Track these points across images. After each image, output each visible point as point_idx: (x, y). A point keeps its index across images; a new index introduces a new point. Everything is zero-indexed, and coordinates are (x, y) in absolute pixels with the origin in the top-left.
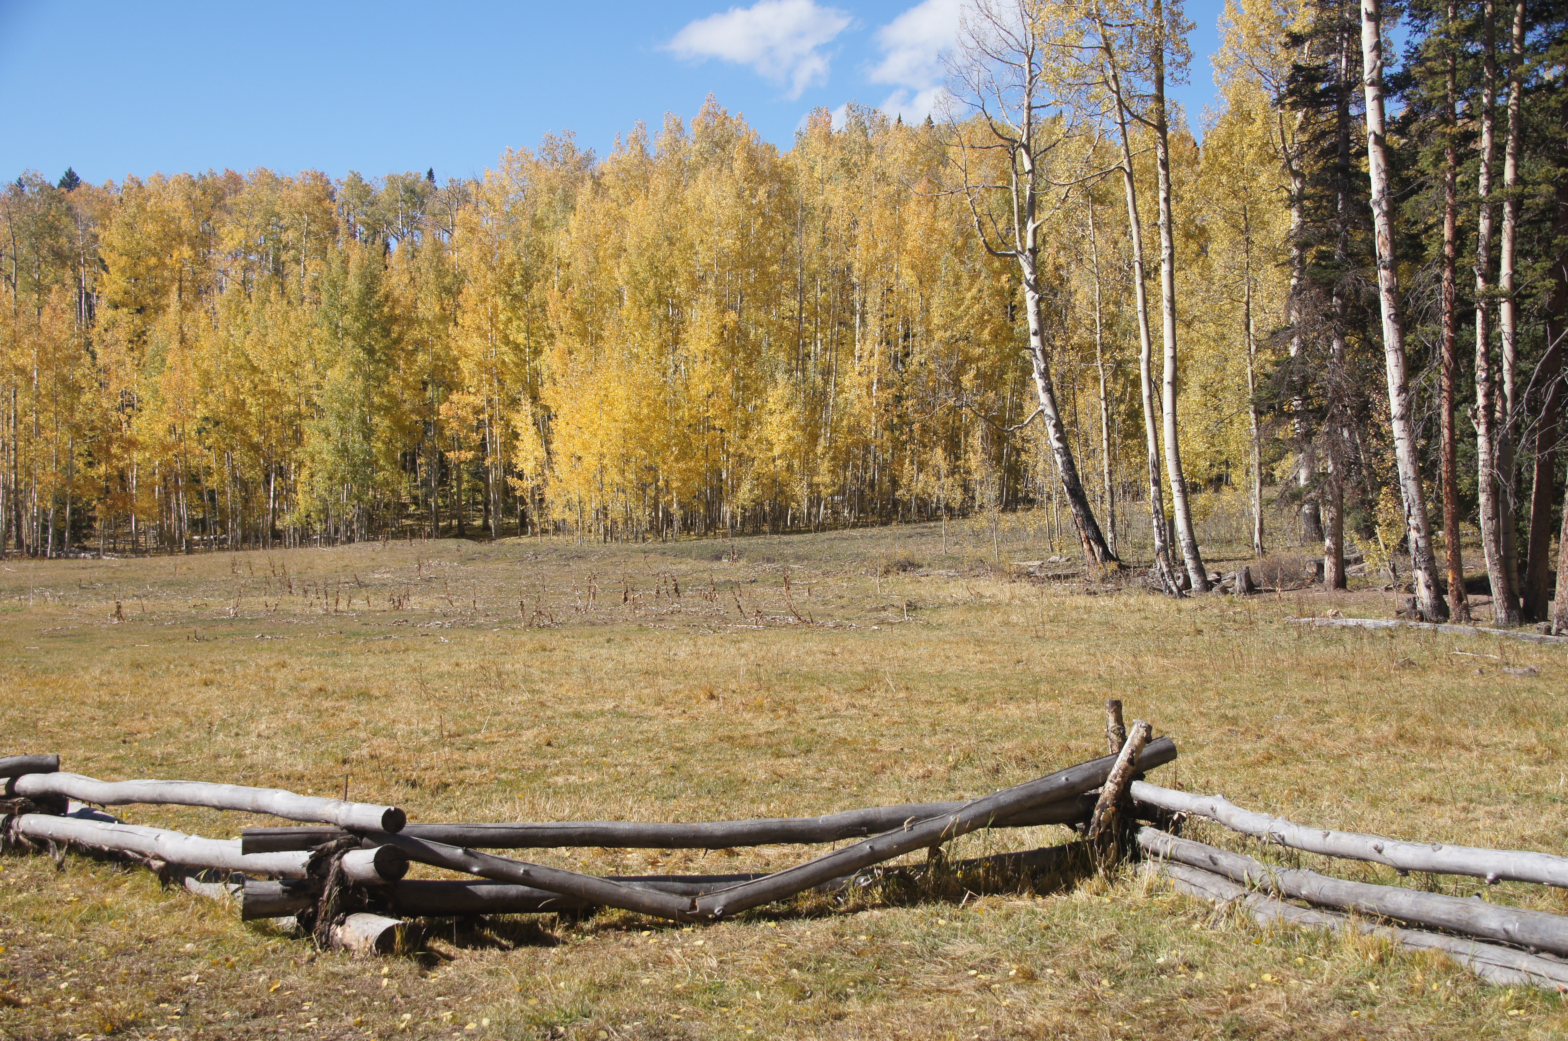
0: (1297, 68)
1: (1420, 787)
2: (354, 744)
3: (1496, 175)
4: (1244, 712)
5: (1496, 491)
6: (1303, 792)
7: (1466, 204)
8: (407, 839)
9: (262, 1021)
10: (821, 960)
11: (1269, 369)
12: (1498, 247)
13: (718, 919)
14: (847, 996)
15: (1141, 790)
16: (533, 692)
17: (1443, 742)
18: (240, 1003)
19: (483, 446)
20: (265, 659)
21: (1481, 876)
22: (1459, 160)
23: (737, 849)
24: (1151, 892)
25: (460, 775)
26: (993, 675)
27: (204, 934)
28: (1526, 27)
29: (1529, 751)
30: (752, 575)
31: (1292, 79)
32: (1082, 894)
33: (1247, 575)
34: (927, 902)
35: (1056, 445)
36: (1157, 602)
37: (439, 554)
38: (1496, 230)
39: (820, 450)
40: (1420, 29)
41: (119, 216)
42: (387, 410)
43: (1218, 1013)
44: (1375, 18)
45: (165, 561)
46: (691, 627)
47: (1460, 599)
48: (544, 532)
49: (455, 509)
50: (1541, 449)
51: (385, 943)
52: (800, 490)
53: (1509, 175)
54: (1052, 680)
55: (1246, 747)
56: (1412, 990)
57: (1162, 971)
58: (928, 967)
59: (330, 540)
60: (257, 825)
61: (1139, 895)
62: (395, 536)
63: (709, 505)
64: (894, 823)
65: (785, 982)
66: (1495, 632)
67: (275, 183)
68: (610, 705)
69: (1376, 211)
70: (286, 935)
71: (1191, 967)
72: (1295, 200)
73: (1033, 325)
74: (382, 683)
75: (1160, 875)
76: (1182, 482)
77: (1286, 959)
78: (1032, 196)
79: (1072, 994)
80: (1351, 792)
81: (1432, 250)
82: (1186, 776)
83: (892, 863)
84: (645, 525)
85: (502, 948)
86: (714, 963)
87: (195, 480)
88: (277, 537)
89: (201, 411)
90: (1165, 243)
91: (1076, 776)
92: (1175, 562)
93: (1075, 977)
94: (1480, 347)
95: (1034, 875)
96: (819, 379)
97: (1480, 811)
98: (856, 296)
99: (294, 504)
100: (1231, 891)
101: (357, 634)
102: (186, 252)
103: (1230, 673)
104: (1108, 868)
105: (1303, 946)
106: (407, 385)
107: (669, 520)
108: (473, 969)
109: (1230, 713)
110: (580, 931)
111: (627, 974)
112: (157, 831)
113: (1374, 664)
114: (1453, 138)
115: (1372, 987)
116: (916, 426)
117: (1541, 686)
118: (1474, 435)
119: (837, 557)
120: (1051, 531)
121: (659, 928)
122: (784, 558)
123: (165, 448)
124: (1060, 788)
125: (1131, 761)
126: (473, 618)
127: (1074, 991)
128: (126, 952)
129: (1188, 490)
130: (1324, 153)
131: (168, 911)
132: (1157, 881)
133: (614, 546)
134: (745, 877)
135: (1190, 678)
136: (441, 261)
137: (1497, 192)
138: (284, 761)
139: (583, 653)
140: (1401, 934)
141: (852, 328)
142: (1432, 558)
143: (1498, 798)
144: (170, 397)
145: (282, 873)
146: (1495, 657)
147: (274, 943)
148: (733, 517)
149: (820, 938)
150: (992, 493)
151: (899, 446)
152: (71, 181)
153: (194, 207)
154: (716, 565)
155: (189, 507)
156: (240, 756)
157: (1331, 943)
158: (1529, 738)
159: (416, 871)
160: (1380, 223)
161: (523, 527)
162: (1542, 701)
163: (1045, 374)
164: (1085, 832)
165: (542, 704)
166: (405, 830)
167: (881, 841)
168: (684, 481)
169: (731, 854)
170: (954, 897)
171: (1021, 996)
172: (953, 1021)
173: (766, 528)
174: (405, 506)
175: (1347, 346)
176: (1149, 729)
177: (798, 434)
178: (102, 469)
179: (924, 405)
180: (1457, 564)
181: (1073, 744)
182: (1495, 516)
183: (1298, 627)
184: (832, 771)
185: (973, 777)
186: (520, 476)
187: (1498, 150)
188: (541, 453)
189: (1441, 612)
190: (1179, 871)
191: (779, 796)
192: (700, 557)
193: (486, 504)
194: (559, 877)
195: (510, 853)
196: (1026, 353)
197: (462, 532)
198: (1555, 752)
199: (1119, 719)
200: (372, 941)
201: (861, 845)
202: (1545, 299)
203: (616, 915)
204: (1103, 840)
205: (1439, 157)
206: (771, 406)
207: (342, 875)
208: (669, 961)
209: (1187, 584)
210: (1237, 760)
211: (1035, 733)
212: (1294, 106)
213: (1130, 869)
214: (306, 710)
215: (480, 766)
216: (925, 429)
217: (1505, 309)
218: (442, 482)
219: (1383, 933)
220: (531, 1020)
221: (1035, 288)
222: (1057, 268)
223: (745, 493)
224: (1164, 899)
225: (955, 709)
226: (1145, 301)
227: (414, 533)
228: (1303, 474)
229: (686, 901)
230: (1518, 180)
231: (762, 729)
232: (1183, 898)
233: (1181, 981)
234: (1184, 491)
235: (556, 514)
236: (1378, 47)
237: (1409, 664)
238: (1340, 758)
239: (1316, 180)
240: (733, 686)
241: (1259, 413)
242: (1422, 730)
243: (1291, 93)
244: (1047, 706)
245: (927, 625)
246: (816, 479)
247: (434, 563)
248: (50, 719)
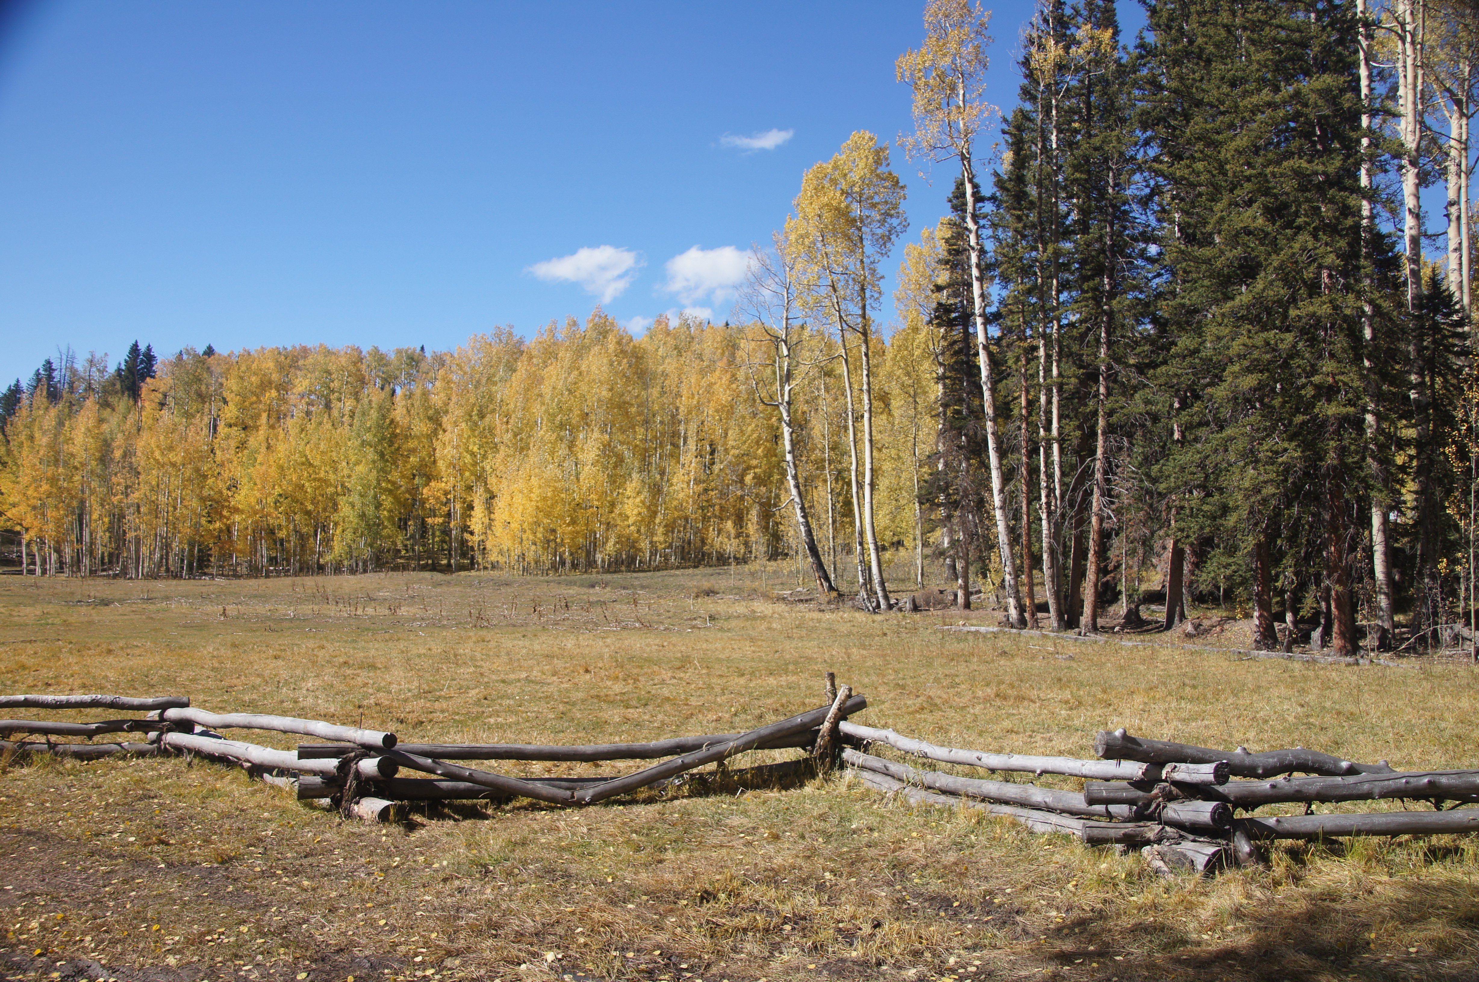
0: (940, 304)
1: (1007, 724)
2: (366, 696)
3: (1048, 371)
4: (909, 682)
5: (1052, 552)
6: (941, 728)
7: (1033, 386)
8: (397, 753)
9: (310, 860)
10: (650, 829)
11: (926, 477)
12: (1051, 412)
13: (588, 804)
14: (666, 849)
15: (845, 727)
16: (476, 667)
17: (1021, 698)
18: (297, 848)
19: (449, 515)
20: (311, 644)
21: (1034, 772)
22: (1028, 361)
23: (600, 763)
24: (850, 787)
25: (430, 716)
26: (761, 660)
27: (275, 807)
28: (1059, 292)
29: (1067, 702)
30: (614, 597)
31: (936, 310)
32: (809, 789)
33: (914, 601)
34: (715, 794)
35: (801, 520)
36: (861, 617)
37: (420, 581)
38: (1049, 402)
39: (657, 521)
40: (1006, 288)
41: (234, 373)
42: (390, 492)
43: (885, 855)
44: (980, 279)
45: (253, 582)
46: (575, 628)
47: (1033, 615)
48: (485, 568)
49: (430, 553)
50: (1076, 528)
51: (384, 815)
52: (645, 545)
53: (1055, 372)
54: (796, 663)
55: (909, 702)
56: (994, 838)
57: (854, 832)
58: (715, 832)
59: (353, 571)
60: (306, 742)
61: (843, 789)
62: (394, 569)
63: (588, 553)
64: (697, 747)
65: (628, 842)
66: (1052, 634)
67: (328, 353)
68: (524, 675)
69: (985, 388)
70: (324, 809)
71: (871, 830)
72: (939, 379)
73: (788, 447)
74: (383, 659)
75: (855, 777)
76: (876, 544)
77: (926, 824)
78: (788, 370)
79: (801, 847)
80: (968, 728)
81: (1016, 412)
82: (874, 719)
83: (695, 771)
84: (548, 565)
85: (455, 820)
86: (585, 830)
87: (272, 532)
88: (321, 568)
89: (278, 490)
90: (866, 401)
91: (807, 719)
92: (871, 593)
93: (803, 837)
94: (1043, 469)
95: (780, 778)
96: (658, 477)
97: (1038, 737)
98: (682, 428)
99: (332, 548)
100: (896, 785)
101: (368, 629)
102: (274, 393)
103: (902, 659)
104: (825, 773)
105: (936, 815)
106: (403, 476)
107: (563, 563)
108: (437, 833)
109: (901, 682)
110: (503, 810)
111: (531, 836)
112: (247, 745)
113: (985, 653)
114: (1025, 349)
115: (973, 837)
116: (717, 508)
117: (1075, 665)
118: (1040, 519)
119: (666, 587)
120: (798, 572)
121: (552, 809)
122: (634, 587)
123: (256, 513)
124: (797, 726)
125: (839, 709)
126: (440, 621)
127: (802, 845)
128: (229, 816)
129: (880, 549)
130: (956, 353)
131: (254, 793)
132: (854, 781)
133: (528, 578)
134: (605, 779)
135: (879, 662)
136: (427, 400)
137: (1049, 381)
138: (322, 705)
139: (507, 643)
140: (990, 807)
141: (678, 447)
142: (1018, 591)
143: (1048, 729)
144: (258, 482)
145: (322, 772)
146: (1051, 649)
147: (316, 814)
148: (603, 561)
149: (650, 815)
150: (763, 549)
151: (705, 519)
152: (210, 351)
153: (280, 368)
154: (591, 591)
155: (268, 549)
156: (296, 702)
157: (952, 814)
158: (1067, 695)
159: (403, 772)
160: (987, 395)
161: (472, 565)
162: (1075, 674)
163: (795, 477)
164: (811, 752)
165: (482, 674)
166: (396, 747)
167: (688, 757)
168: (572, 539)
169: (597, 766)
170: (732, 792)
171: (771, 849)
172: (729, 863)
173: (623, 568)
174: (399, 551)
175: (970, 465)
176: (850, 690)
177: (644, 511)
178: (218, 525)
179: (723, 495)
180: (1031, 595)
181: (807, 701)
182: (1052, 567)
183: (943, 632)
184: (660, 717)
185: (746, 721)
186: (472, 533)
187: (1048, 357)
188: (486, 521)
189: (1022, 623)
190: (866, 775)
191: (627, 732)
192: (582, 585)
193: (450, 550)
194: (490, 778)
195: (461, 763)
196: (784, 465)
197: (434, 568)
198: (1080, 703)
199: (833, 684)
200: (376, 814)
201: (677, 760)
202: (1075, 442)
203: (525, 801)
204: (822, 756)
205: (1018, 359)
206: (628, 493)
207: (358, 774)
208: (558, 829)
209: (878, 606)
210: (904, 709)
211: (785, 694)
212: (939, 325)
213: (838, 774)
214: (336, 675)
215: (443, 711)
216: (722, 509)
217: (1055, 447)
218: (423, 537)
219: (980, 807)
220: (473, 862)
221: (789, 425)
222: (804, 413)
223: (610, 546)
224: (857, 791)
225: (736, 680)
226: (855, 434)
227: (405, 568)
228: (946, 540)
229: (569, 793)
230: (1060, 374)
231: (618, 691)
232: (868, 790)
233: (865, 838)
234: (877, 549)
235: (493, 557)
236: (982, 296)
237: (1004, 653)
238: (963, 708)
239: (952, 368)
240: (600, 665)
241: (921, 503)
242: (1010, 692)
243: (937, 317)
244: (792, 678)
245: (721, 629)
246: (655, 539)
247: (416, 586)
248: (183, 677)
